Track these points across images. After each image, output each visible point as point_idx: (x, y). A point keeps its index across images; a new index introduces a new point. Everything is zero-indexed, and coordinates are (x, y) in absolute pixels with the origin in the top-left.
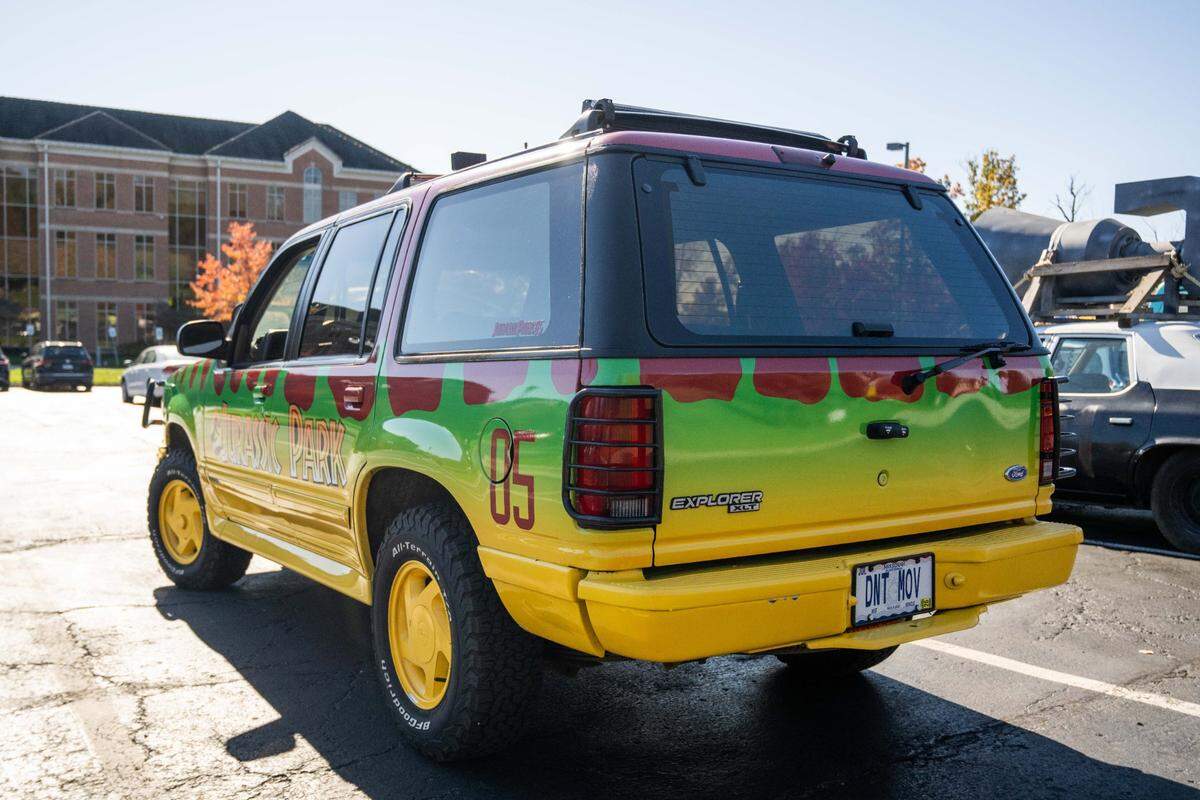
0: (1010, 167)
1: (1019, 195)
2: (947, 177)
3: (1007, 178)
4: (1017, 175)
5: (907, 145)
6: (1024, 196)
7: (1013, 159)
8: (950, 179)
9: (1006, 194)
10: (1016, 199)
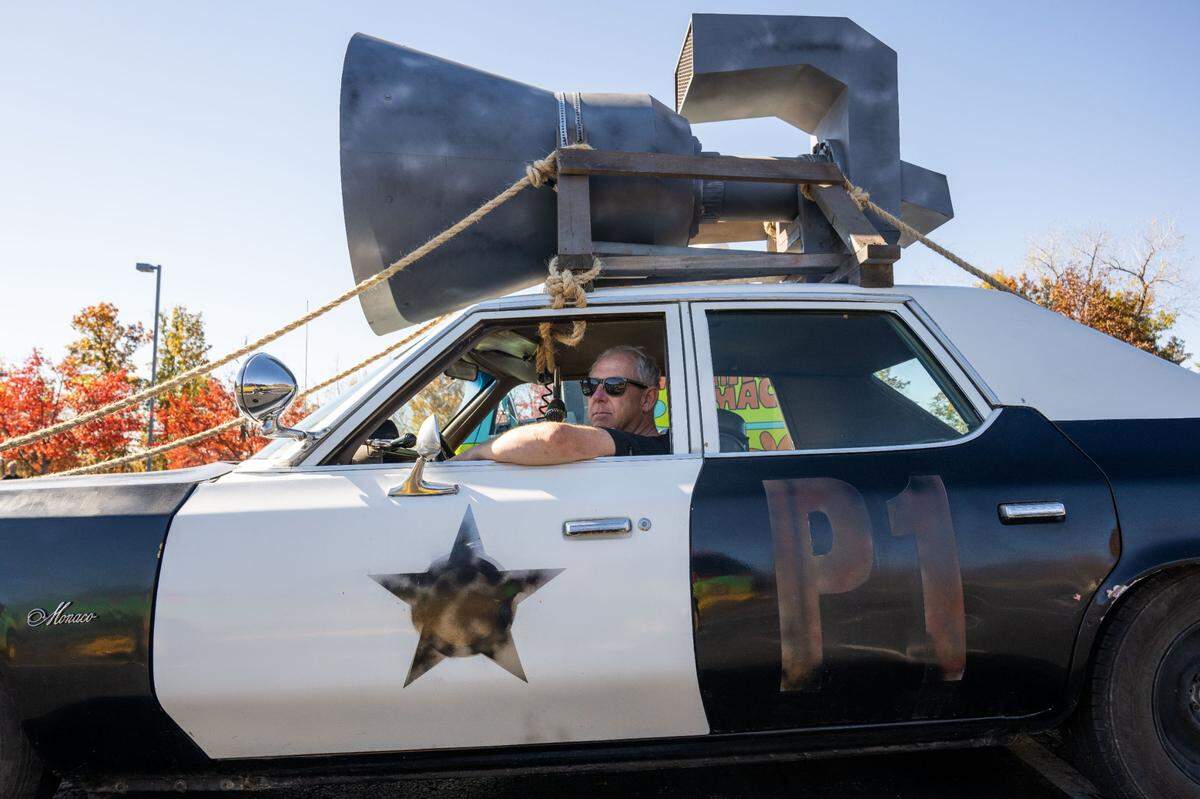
0: (198, 322)
1: (206, 345)
2: (140, 323)
3: (195, 330)
4: (204, 329)
5: (159, 268)
6: (210, 347)
7: (200, 315)
8: (144, 326)
9: (195, 343)
10: (203, 349)
